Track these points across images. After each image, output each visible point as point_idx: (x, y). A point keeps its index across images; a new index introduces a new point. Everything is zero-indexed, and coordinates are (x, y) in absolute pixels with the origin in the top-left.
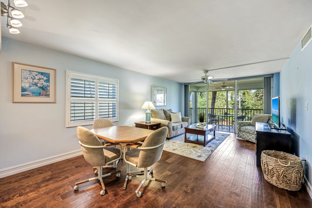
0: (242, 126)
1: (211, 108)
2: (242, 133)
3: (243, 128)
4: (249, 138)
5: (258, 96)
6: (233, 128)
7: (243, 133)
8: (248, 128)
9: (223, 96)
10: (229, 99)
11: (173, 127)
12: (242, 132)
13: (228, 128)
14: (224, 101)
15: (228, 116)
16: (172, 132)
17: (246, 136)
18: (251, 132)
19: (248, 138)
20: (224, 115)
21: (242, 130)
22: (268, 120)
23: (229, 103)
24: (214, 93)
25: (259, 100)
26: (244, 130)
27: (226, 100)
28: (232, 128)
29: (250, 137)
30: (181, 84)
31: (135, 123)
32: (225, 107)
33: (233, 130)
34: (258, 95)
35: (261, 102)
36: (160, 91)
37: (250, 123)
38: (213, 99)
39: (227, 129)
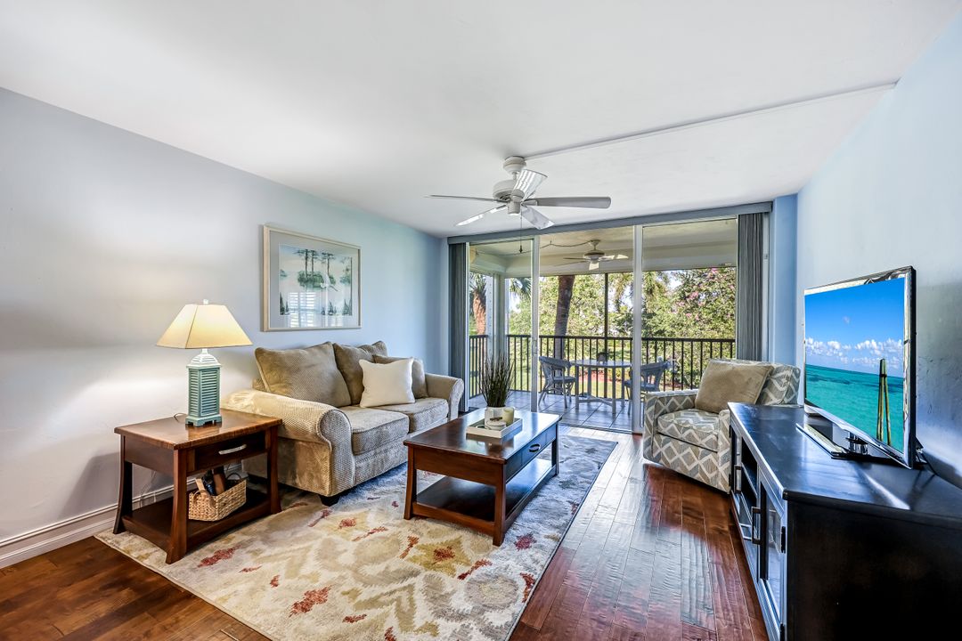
0: (664, 413)
1: (554, 337)
2: (665, 442)
3: (670, 422)
4: (695, 464)
5: (688, 300)
6: (626, 411)
7: (670, 444)
8: (687, 422)
9: (595, 298)
10: (612, 308)
11: (354, 434)
12: (663, 438)
13: (610, 409)
14: (597, 312)
15: (610, 367)
16: (348, 463)
17: (680, 456)
18: (703, 442)
19: (689, 464)
20: (594, 362)
21: (665, 431)
22: (764, 388)
23: (611, 319)
24: (566, 282)
25: (691, 310)
26: (672, 429)
27: (604, 311)
28: (623, 407)
29: (697, 462)
30: (432, 240)
31: (117, 431)
32: (601, 331)
33: (626, 416)
34: (687, 294)
35: (696, 316)
36: (320, 257)
37: (693, 397)
38: (562, 305)
39: (605, 413)
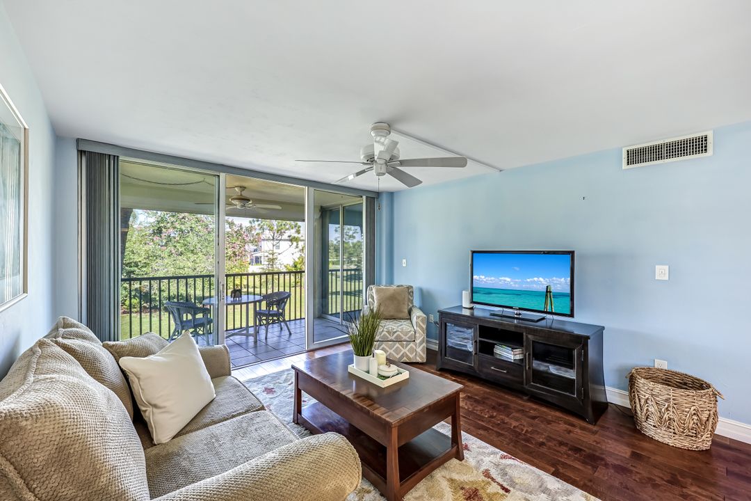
19: (398, 354)
